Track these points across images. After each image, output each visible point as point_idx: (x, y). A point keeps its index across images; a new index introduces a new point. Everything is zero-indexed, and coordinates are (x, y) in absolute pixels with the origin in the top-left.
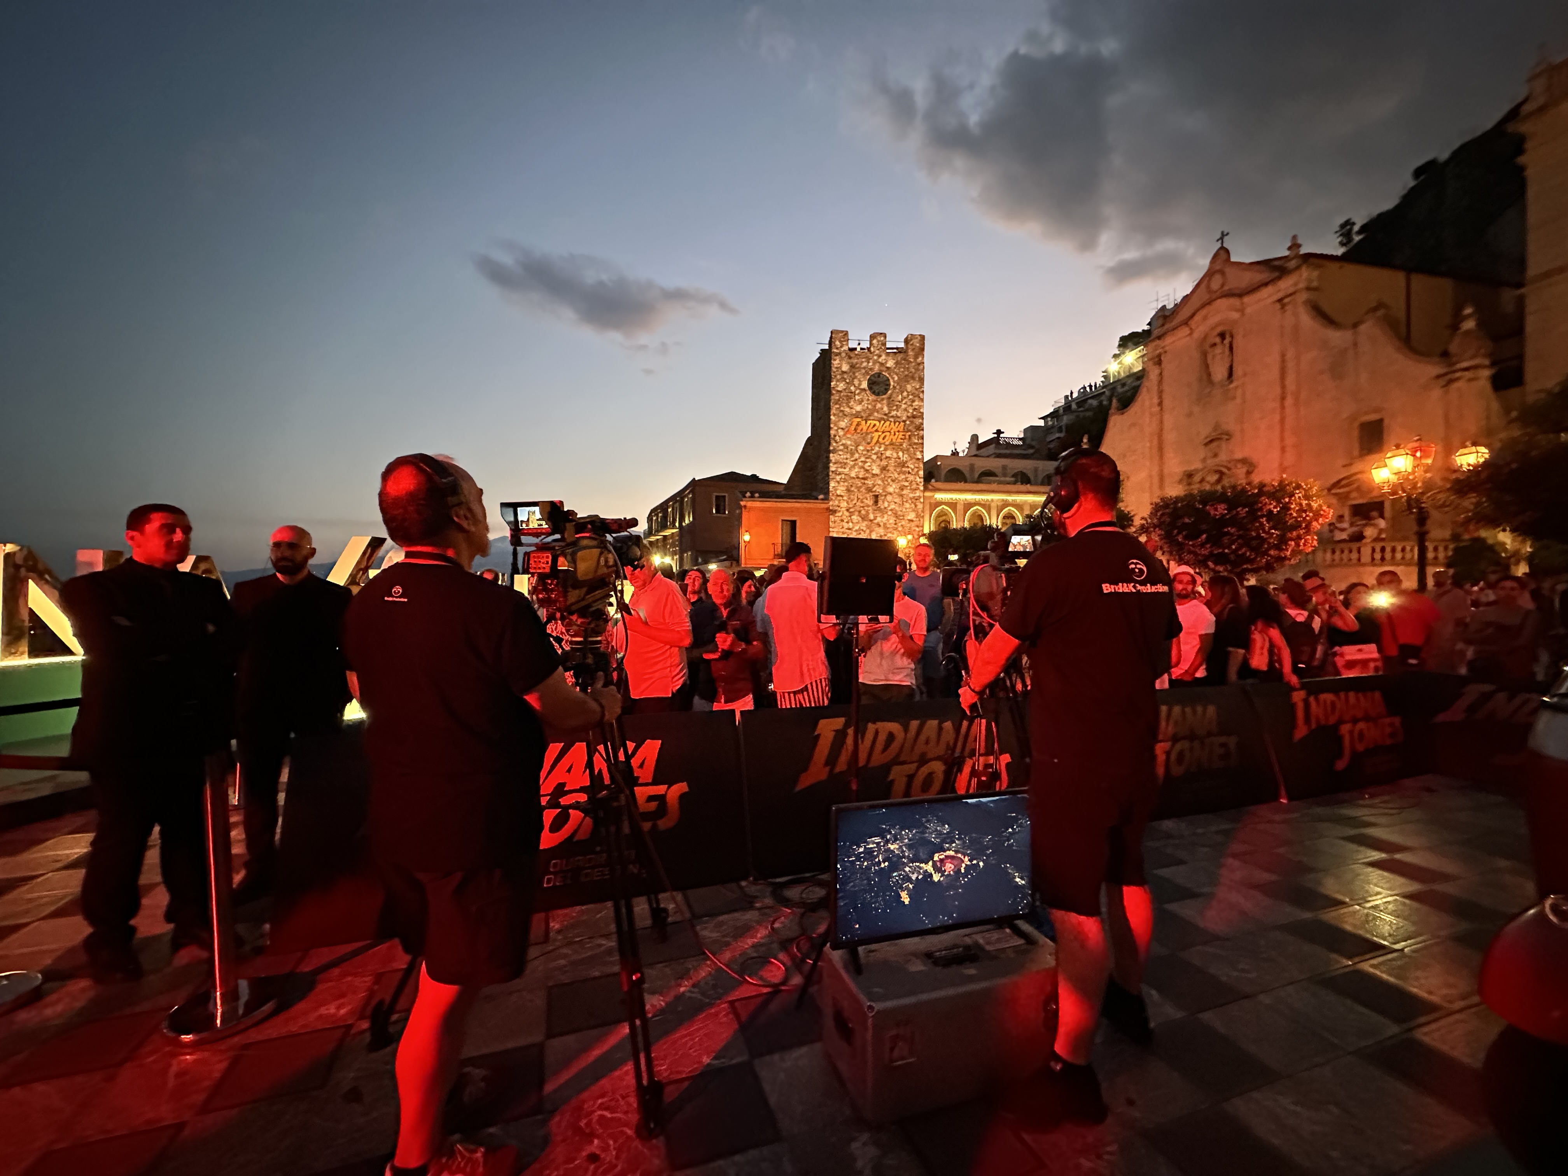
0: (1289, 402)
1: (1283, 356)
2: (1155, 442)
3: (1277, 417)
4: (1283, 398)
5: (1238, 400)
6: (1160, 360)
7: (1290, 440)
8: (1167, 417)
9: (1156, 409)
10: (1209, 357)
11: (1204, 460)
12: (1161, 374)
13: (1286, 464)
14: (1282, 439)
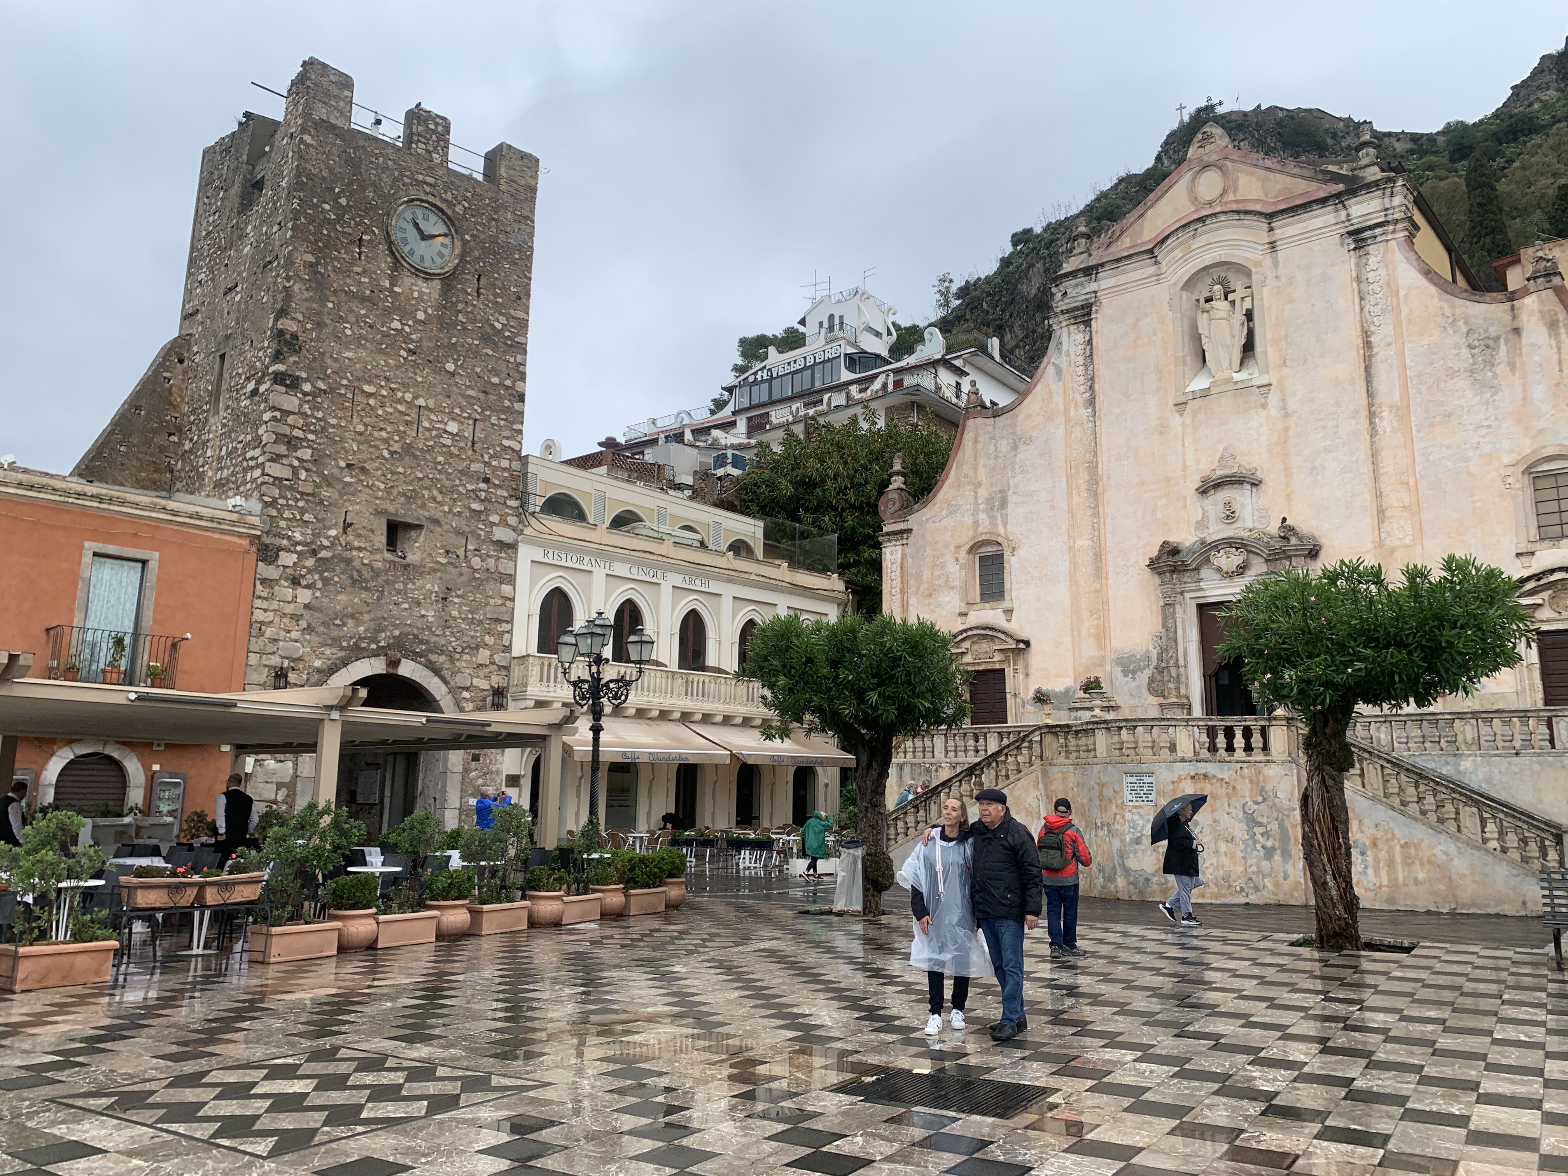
0: (1386, 422)
1: (1366, 334)
2: (1083, 478)
3: (1364, 452)
4: (1372, 416)
5: (1273, 410)
6: (1089, 314)
7: (1394, 498)
8: (1104, 429)
9: (1085, 413)
10: (1202, 320)
11: (1202, 524)
12: (1090, 342)
13: (1389, 543)
14: (1378, 494)
